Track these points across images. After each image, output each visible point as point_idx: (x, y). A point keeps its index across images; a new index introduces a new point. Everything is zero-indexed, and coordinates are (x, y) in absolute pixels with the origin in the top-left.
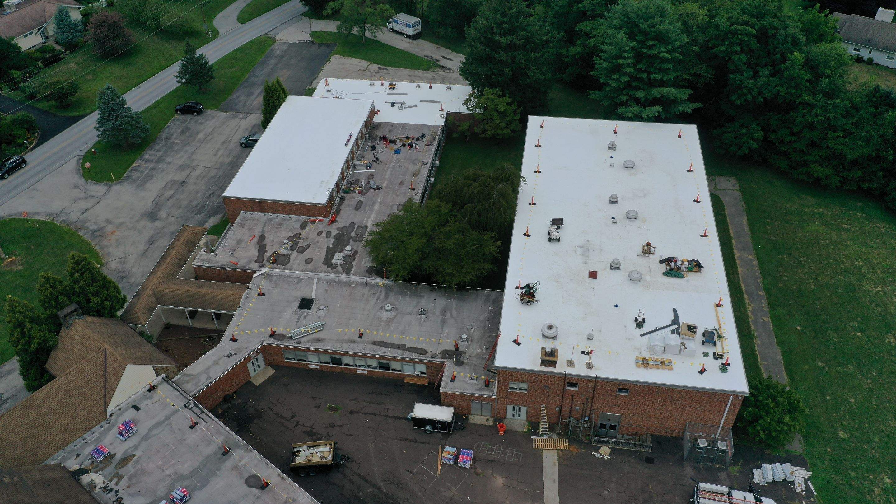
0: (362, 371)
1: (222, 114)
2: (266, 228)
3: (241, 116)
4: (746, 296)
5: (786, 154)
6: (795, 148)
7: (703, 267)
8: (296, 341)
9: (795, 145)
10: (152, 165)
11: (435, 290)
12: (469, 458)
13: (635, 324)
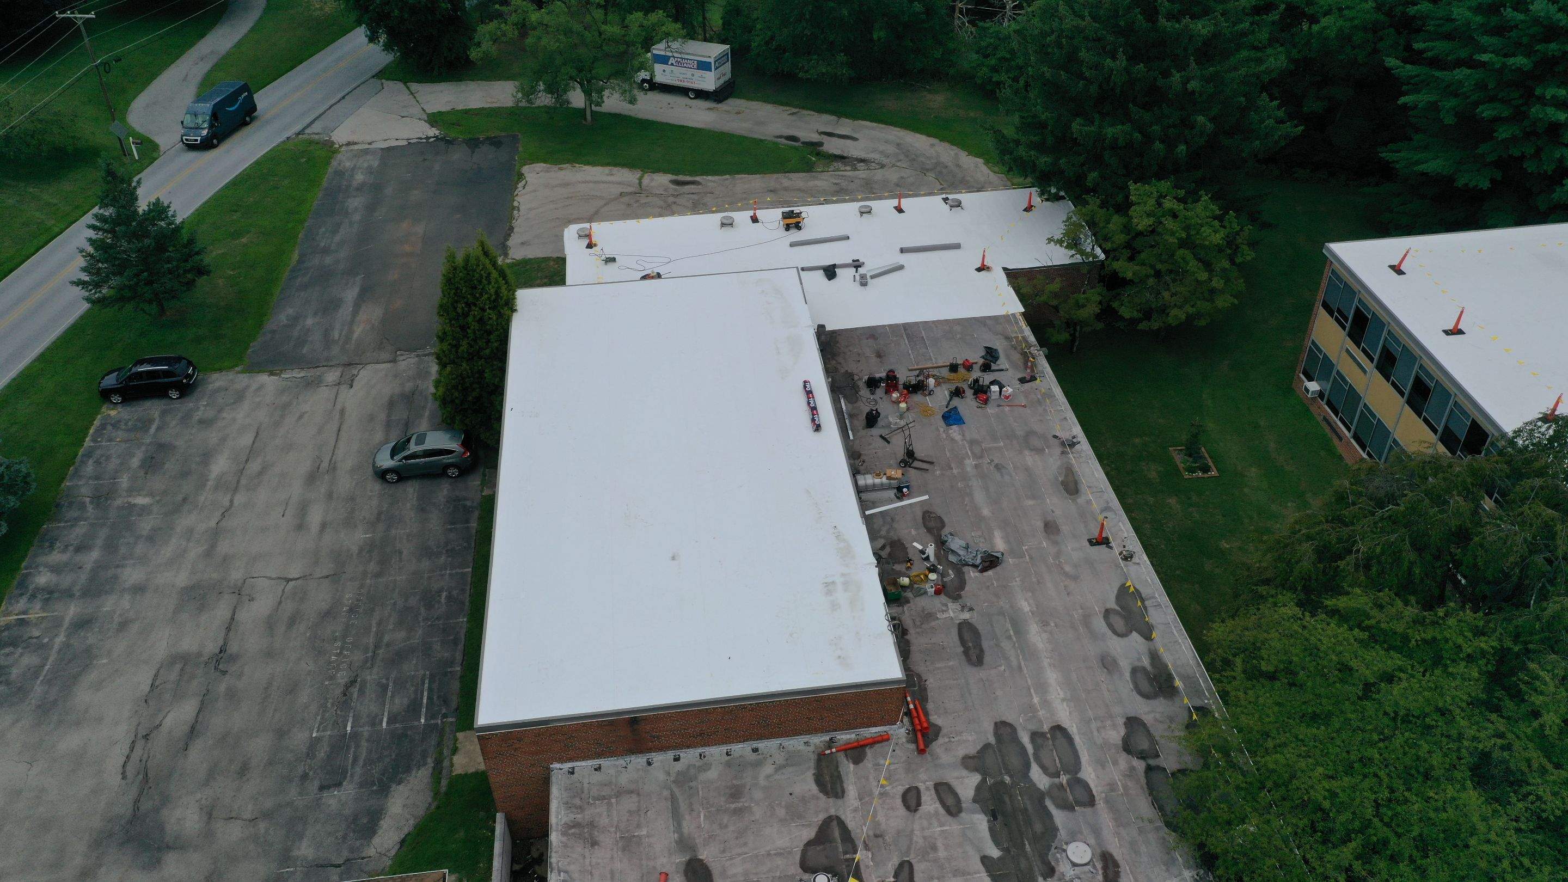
1: (264, 378)
2: (688, 826)
3: (332, 376)
10: (72, 610)
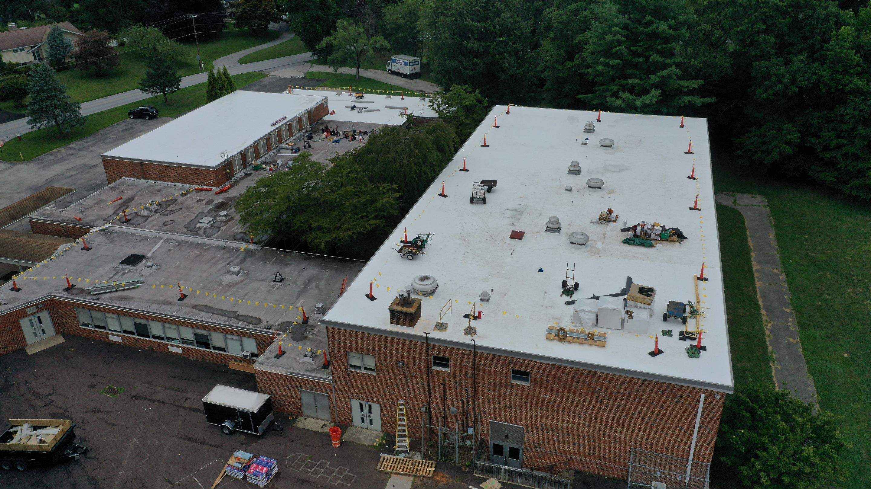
0: (175, 349)
2: (140, 193)
4: (763, 312)
5: (831, 164)
6: (846, 154)
7: (686, 238)
8: (93, 297)
9: (845, 150)
10: (71, 152)
11: (310, 259)
12: (265, 469)
13: (562, 290)
